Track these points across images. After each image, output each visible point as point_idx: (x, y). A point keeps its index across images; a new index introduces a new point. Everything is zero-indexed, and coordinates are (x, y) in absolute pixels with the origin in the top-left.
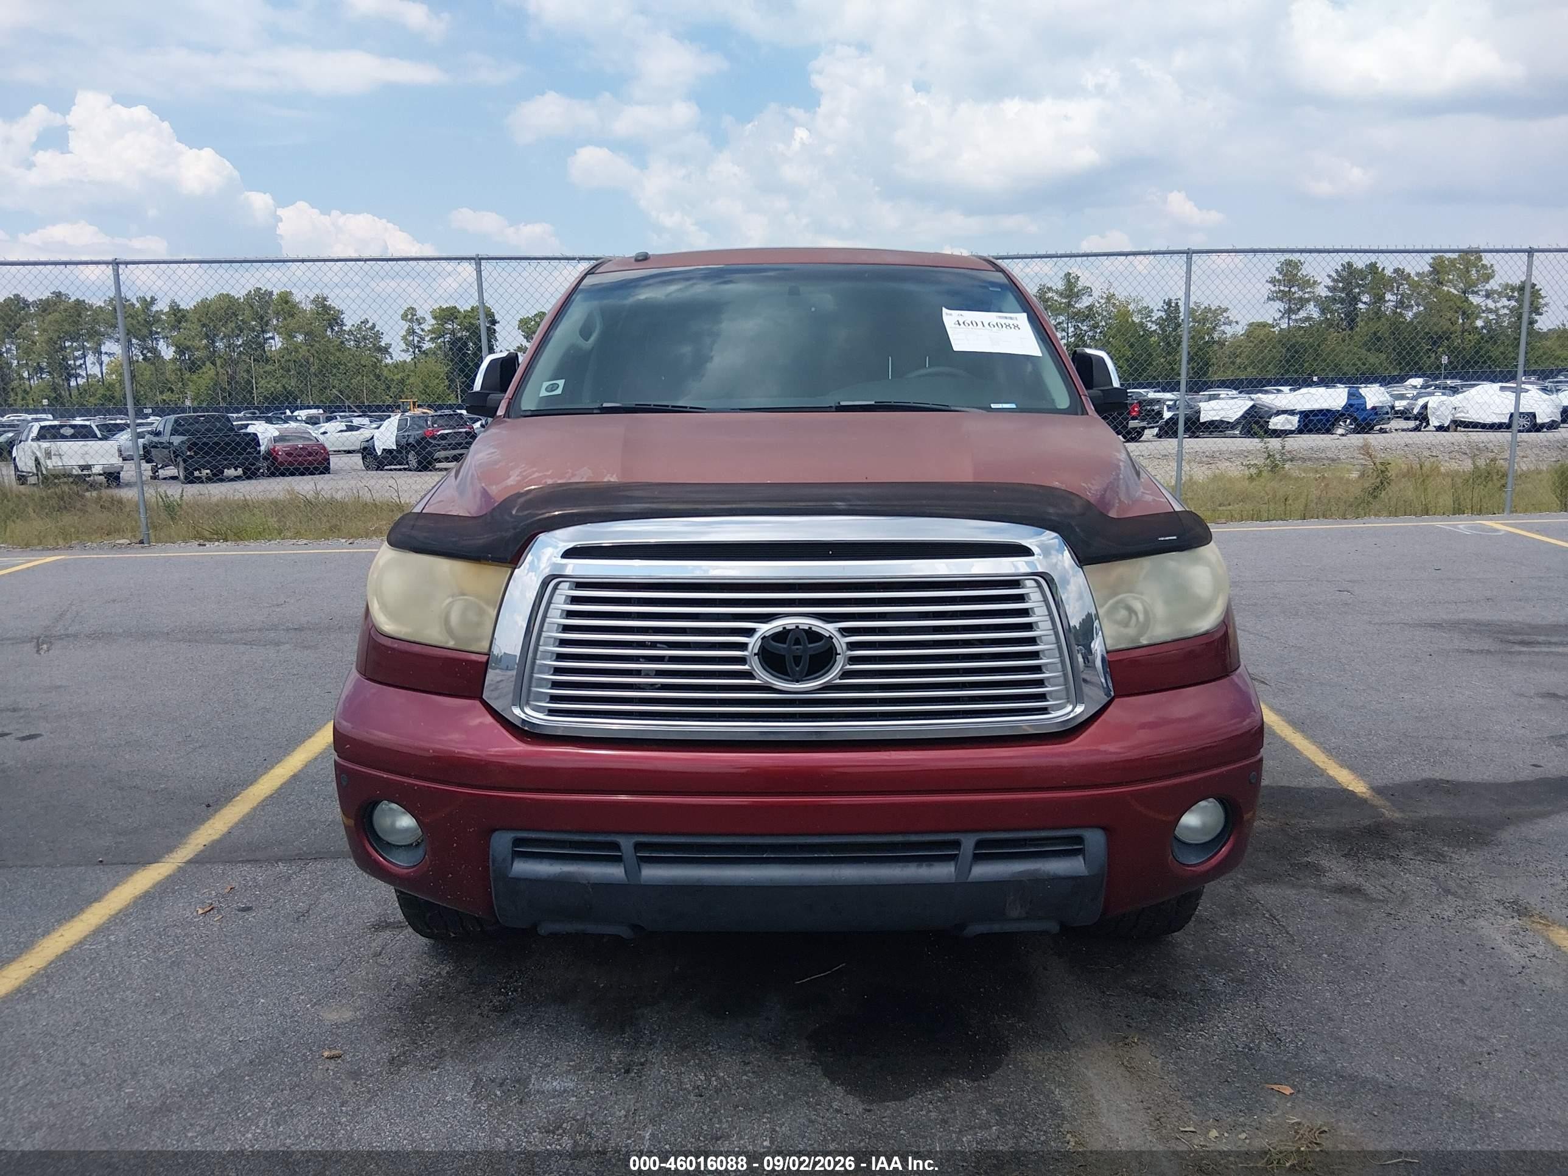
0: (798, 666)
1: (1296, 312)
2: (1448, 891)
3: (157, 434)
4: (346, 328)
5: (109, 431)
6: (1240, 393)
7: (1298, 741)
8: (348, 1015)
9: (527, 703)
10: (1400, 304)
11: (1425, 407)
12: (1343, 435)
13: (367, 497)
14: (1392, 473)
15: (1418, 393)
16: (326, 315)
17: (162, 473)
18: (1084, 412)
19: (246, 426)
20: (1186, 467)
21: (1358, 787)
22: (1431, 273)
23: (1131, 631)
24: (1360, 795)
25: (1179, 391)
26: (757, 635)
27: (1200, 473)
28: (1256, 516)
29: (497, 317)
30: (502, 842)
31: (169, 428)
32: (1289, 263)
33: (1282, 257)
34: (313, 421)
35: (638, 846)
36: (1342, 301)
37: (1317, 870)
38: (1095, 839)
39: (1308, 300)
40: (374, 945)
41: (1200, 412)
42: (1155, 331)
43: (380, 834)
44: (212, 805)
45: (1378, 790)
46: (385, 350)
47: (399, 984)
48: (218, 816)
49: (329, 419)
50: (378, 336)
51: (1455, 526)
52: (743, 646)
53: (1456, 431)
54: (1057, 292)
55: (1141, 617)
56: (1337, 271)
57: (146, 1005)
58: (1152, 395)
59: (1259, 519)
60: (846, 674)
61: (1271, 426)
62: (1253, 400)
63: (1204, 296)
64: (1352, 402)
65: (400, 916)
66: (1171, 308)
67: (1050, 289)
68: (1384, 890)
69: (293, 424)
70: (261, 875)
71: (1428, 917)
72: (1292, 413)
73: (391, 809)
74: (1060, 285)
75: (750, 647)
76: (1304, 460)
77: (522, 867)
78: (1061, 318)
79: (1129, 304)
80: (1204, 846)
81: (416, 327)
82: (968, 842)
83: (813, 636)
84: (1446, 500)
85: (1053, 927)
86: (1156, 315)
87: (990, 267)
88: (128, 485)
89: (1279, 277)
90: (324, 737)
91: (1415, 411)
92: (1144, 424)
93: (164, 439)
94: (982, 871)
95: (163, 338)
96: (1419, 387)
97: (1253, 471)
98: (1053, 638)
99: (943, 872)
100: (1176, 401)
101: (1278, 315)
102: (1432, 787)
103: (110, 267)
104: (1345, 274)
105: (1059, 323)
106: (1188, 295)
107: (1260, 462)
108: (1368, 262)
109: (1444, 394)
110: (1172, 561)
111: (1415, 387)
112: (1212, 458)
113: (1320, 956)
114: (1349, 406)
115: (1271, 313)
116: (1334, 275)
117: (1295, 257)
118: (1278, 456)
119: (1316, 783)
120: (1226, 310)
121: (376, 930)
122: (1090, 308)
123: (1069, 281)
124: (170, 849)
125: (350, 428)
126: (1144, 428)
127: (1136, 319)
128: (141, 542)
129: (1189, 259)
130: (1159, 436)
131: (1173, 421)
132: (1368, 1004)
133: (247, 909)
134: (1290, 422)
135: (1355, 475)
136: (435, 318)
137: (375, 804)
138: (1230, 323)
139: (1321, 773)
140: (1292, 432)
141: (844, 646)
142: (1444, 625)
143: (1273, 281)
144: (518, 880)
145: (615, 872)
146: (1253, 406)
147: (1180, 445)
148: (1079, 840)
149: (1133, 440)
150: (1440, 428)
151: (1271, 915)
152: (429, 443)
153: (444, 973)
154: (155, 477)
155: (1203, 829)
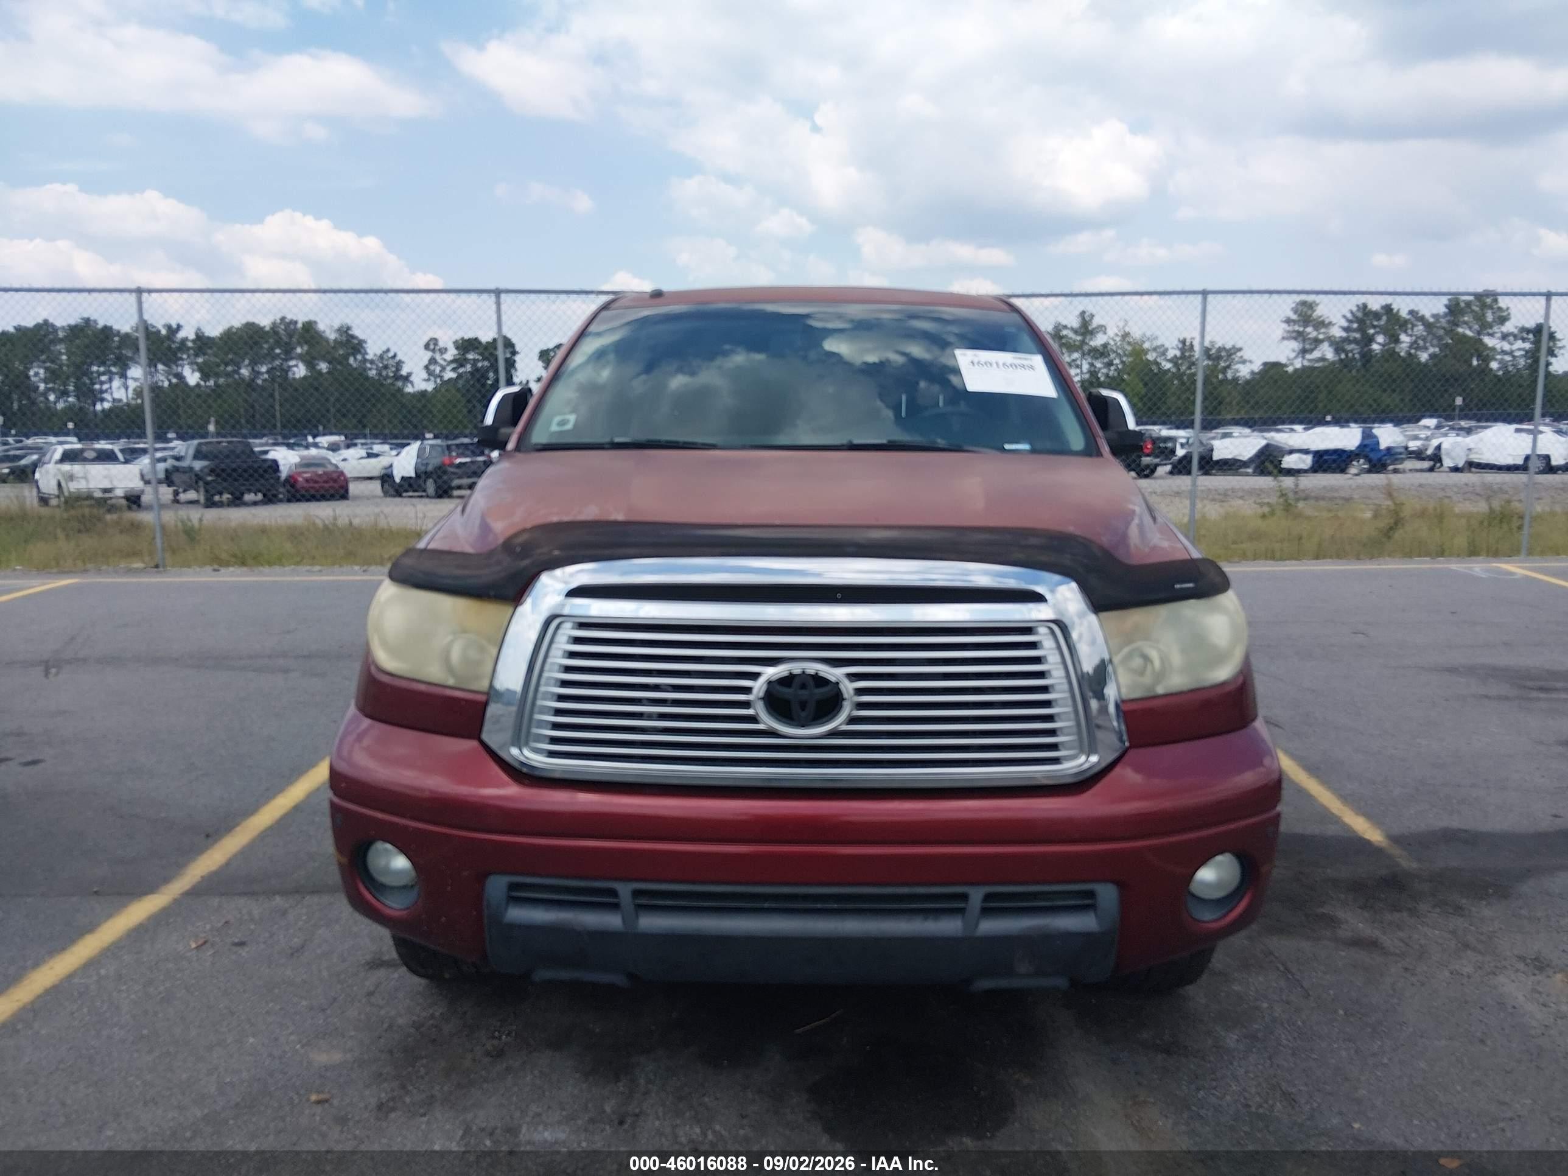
0: (803, 710)
1: (1311, 351)
2: (1467, 946)
3: (178, 458)
4: (368, 357)
5: (132, 455)
6: (1253, 431)
7: (1313, 786)
8: (337, 1057)
9: (527, 744)
10: (1414, 345)
11: (1439, 448)
12: (1356, 475)
13: (383, 523)
14: (1406, 512)
15: (1432, 434)
16: (350, 343)
17: (183, 497)
18: (1099, 454)
19: (266, 452)
20: (1199, 505)
21: (1374, 835)
22: (1446, 315)
23: (1147, 679)
24: (1376, 844)
25: (1193, 428)
26: (762, 680)
27: (1213, 511)
28: (1271, 556)
29: (517, 348)
30: (497, 885)
31: (191, 452)
32: (1304, 303)
33: (1299, 298)
34: (334, 448)
35: (637, 893)
36: (1355, 341)
37: (1332, 921)
38: (1107, 894)
39: (1322, 341)
40: (367, 983)
41: (1212, 450)
42: (1169, 370)
43: (375, 875)
44: (212, 835)
45: (1395, 839)
46: (407, 378)
47: (390, 1026)
48: (217, 846)
49: (348, 447)
50: (399, 365)
51: (1470, 569)
52: (747, 690)
53: (1470, 472)
54: (1072, 329)
55: (1157, 663)
56: (1352, 312)
57: (133, 1042)
58: (1165, 432)
59: (1273, 558)
60: (853, 720)
61: (1284, 465)
62: (1266, 439)
63: (1220, 336)
64: (1366, 442)
65: (394, 955)
66: (1185, 346)
67: (1065, 327)
68: (1401, 944)
69: (313, 451)
70: (255, 908)
71: (1447, 974)
72: (1306, 452)
73: (386, 850)
74: (1075, 323)
75: (755, 691)
76: (1317, 499)
77: (517, 914)
78: (1076, 355)
79: (1144, 342)
80: (1219, 902)
81: (438, 357)
82: (976, 895)
83: (819, 681)
84: (1461, 541)
85: (1062, 982)
86: (1171, 354)
87: (1005, 307)
88: (149, 508)
89: (1294, 317)
90: (321, 773)
91: (1429, 452)
92: (1157, 460)
93: (184, 464)
94: (990, 926)
95: (188, 364)
96: (1433, 427)
97: (1266, 509)
98: (1066, 687)
99: (949, 926)
100: (1188, 439)
101: (1293, 355)
102: (1449, 836)
103: (134, 295)
104: (1360, 315)
105: (1074, 360)
106: (1203, 336)
107: (1273, 499)
108: (1384, 303)
109: (1458, 435)
110: (1189, 609)
111: (1428, 427)
112: (1224, 496)
113: (1336, 1012)
114: (1362, 446)
115: (1286, 353)
116: (1349, 316)
117: (1310, 298)
118: (1291, 495)
119: (1331, 830)
120: (1240, 349)
121: (371, 968)
122: (1105, 346)
123: (1084, 319)
124: (166, 880)
125: (370, 455)
126: (1157, 465)
127: (1151, 357)
128: (157, 566)
129: (1205, 300)
130: (1171, 473)
131: (1187, 458)
132: (1385, 1065)
133: (242, 944)
134: (1304, 461)
135: (1368, 515)
136: (457, 348)
137: (369, 844)
138: (1244, 362)
139: (1337, 820)
140: (1305, 471)
141: (852, 692)
142: (1461, 669)
143: (1288, 321)
144: (513, 926)
145: (612, 921)
146: (1267, 446)
147: (1194, 484)
148: (1091, 894)
149: (1147, 476)
150: (1456, 469)
151: (1286, 969)
152: (445, 472)
153: (437, 1014)
154: (176, 501)
155: (1218, 885)
